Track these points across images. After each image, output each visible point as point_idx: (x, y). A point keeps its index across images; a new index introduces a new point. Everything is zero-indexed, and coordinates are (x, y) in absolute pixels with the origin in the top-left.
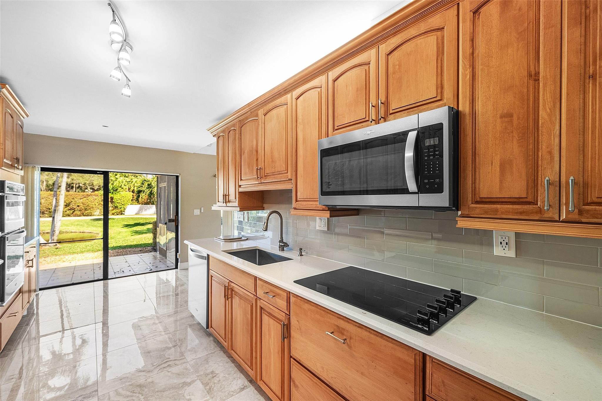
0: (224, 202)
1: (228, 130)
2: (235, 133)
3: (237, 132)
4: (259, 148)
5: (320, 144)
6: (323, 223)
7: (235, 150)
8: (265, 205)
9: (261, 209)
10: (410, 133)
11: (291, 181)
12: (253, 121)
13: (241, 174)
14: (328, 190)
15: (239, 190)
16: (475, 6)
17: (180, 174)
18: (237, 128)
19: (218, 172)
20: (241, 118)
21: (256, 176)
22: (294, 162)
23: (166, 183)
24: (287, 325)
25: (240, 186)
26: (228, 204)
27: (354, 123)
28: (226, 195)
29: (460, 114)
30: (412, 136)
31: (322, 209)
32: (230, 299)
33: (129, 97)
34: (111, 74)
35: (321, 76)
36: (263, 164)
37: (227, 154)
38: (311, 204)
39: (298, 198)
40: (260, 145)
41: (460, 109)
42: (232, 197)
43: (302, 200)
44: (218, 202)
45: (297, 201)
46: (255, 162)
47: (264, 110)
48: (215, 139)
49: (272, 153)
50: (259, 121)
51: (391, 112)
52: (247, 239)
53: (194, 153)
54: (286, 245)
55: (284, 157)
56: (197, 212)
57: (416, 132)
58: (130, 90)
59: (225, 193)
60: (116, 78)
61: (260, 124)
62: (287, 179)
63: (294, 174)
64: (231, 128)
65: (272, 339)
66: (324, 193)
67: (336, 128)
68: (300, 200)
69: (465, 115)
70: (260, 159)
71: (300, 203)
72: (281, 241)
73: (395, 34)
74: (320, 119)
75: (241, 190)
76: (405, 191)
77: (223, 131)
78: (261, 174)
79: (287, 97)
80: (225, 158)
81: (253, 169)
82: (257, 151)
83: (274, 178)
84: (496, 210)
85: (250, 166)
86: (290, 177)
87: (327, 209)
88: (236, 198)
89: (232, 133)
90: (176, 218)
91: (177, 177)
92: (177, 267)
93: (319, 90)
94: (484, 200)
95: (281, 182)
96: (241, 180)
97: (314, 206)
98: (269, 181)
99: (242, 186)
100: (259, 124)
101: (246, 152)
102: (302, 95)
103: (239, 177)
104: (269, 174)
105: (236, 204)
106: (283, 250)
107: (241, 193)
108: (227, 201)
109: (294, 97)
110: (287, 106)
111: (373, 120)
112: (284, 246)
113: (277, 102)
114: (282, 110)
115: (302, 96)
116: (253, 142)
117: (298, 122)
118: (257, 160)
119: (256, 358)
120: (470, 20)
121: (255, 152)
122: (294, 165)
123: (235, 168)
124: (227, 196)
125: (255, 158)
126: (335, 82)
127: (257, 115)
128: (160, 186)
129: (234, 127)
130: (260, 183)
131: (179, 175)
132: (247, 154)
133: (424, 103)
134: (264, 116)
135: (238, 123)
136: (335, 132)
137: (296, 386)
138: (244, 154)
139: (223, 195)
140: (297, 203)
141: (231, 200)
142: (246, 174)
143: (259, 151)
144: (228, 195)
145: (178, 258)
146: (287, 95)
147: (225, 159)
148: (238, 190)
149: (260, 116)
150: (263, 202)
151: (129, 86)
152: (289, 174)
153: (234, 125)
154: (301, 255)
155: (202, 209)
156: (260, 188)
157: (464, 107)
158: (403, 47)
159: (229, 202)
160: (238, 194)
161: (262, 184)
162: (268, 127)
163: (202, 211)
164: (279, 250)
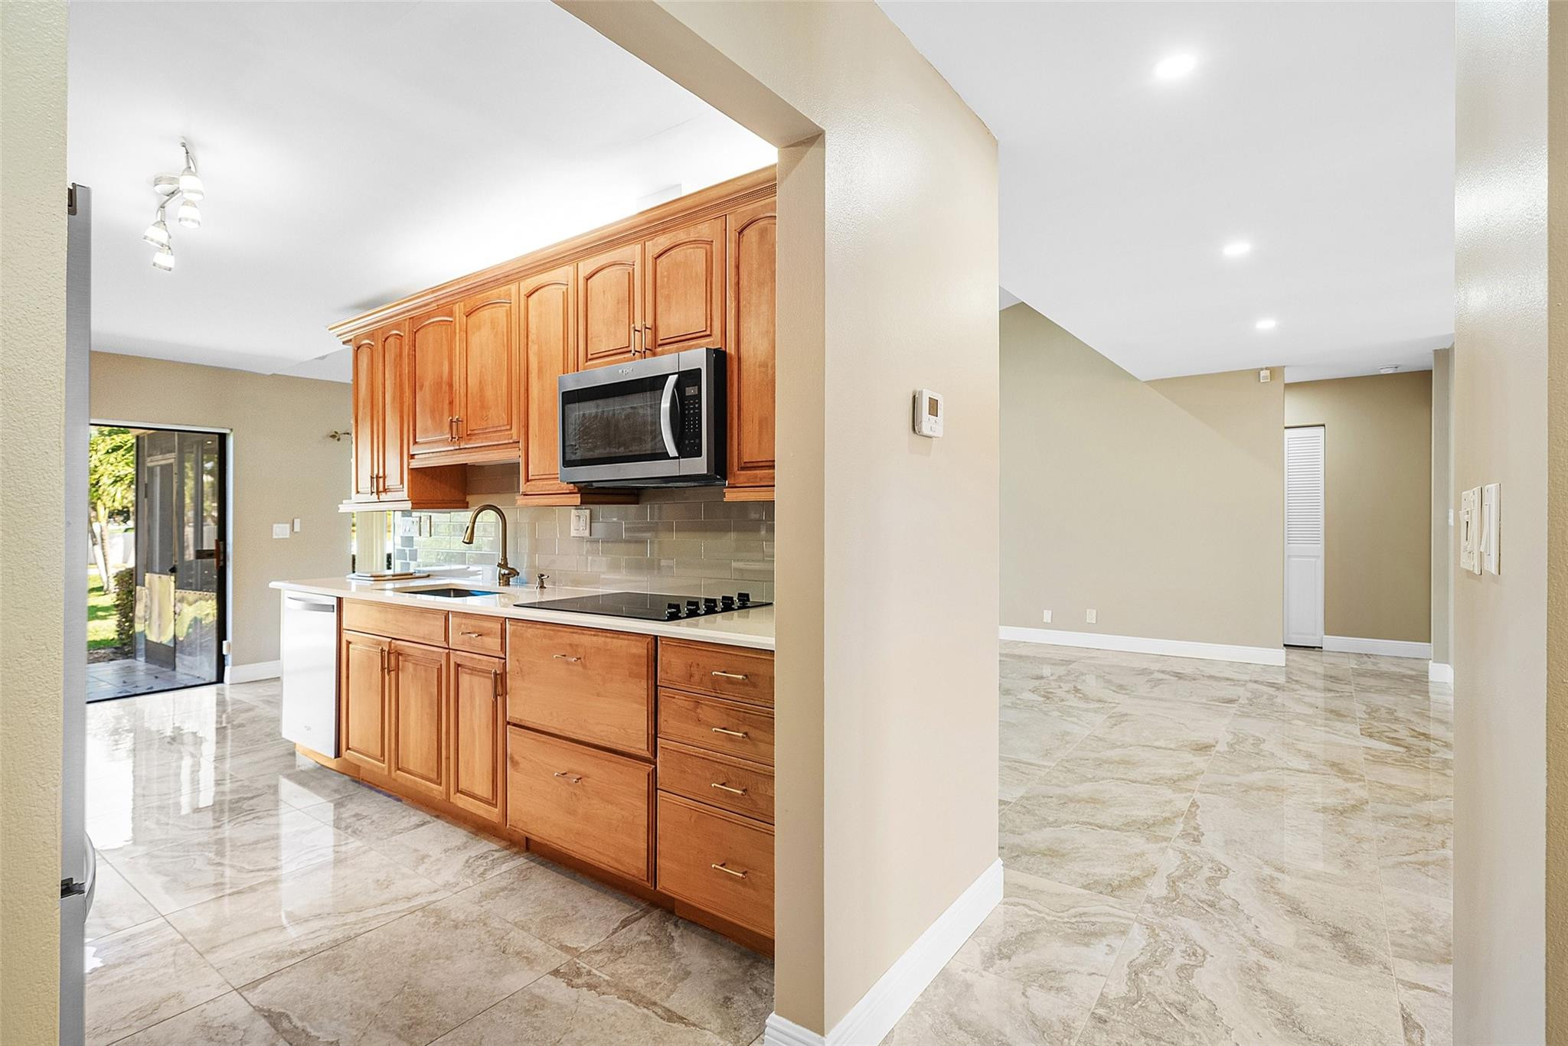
0: (372, 493)
1: (383, 333)
2: (401, 344)
3: (406, 340)
4: (456, 378)
5: (561, 383)
6: (582, 523)
7: (401, 380)
8: (469, 498)
9: (461, 505)
10: (670, 377)
11: (517, 444)
12: (442, 323)
13: (415, 430)
14: (574, 457)
15: (411, 464)
16: (739, 227)
17: (231, 430)
18: (405, 333)
19: (357, 426)
20: (413, 313)
21: (449, 436)
22: (523, 409)
23: (173, 455)
24: (501, 674)
25: (412, 456)
26: (383, 496)
27: (615, 352)
28: (378, 477)
29: (728, 359)
30: (672, 380)
31: (568, 491)
32: (393, 674)
33: (170, 269)
34: (146, 234)
35: (567, 267)
36: (463, 413)
37: (381, 386)
38: (551, 484)
39: (530, 474)
40: (456, 373)
41: (727, 351)
42: (393, 480)
43: (537, 477)
44: (358, 492)
45: (528, 480)
46: (446, 406)
47: (465, 305)
48: (349, 349)
49: (482, 390)
50: (455, 324)
51: (660, 342)
52: (429, 576)
53: (274, 375)
54: (514, 573)
55: (505, 399)
56: (281, 531)
57: (677, 376)
58: (173, 258)
59: (376, 472)
60: (158, 243)
61: (457, 331)
62: (511, 441)
63: (523, 431)
64: (390, 330)
65: (477, 708)
66: (567, 463)
67: (590, 357)
68: (533, 478)
69: (731, 357)
70: (458, 402)
71: (533, 483)
72: (504, 565)
73: (664, 231)
74: (565, 338)
75: (415, 464)
76: (665, 456)
77: (371, 335)
78: (460, 432)
79: (510, 289)
80: (375, 394)
81: (441, 421)
82: (451, 385)
83: (486, 438)
84: (756, 477)
85: (435, 412)
86: (515, 438)
87: (576, 491)
88: (402, 482)
89: (392, 343)
90: (218, 545)
91: (223, 437)
92: (220, 679)
93: (564, 288)
94: (749, 465)
95: (500, 447)
96: (415, 443)
97: (556, 487)
98: (476, 445)
99: (416, 457)
100: (455, 332)
101: (427, 384)
102: (537, 290)
103: (409, 435)
104: (476, 432)
105: (404, 495)
106: (507, 584)
107: (415, 472)
108: (381, 489)
109: (524, 292)
110: (510, 307)
111: (636, 351)
112: (508, 574)
113: (491, 294)
114: (500, 312)
115: (537, 293)
116: (441, 364)
117: (530, 339)
118: (451, 403)
119: (448, 758)
120: (735, 241)
121: (445, 388)
122: (522, 416)
123: (402, 418)
124: (381, 480)
125: (447, 398)
126: (589, 281)
127: (451, 314)
128: (149, 465)
129: (397, 330)
130: (457, 449)
131: (227, 431)
132: (427, 389)
133: (694, 336)
134: (467, 316)
135: (407, 323)
136: (589, 363)
137: (515, 763)
138: (421, 389)
139: (372, 478)
140: (528, 483)
141: (390, 487)
142: (425, 431)
143: (456, 385)
144: (384, 477)
145: (224, 653)
146: (509, 286)
147: (375, 397)
148: (409, 465)
149: (457, 315)
150: (465, 493)
151: (170, 249)
152: (514, 431)
153: (397, 326)
154: (542, 587)
155: (297, 522)
156: (458, 459)
157: (731, 349)
158: (672, 252)
159: (385, 490)
160: (408, 474)
161: (462, 451)
162: (475, 340)
163: (297, 528)
164: (500, 583)
